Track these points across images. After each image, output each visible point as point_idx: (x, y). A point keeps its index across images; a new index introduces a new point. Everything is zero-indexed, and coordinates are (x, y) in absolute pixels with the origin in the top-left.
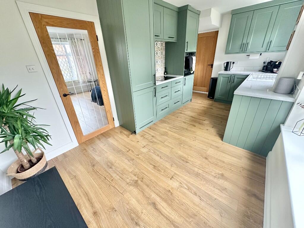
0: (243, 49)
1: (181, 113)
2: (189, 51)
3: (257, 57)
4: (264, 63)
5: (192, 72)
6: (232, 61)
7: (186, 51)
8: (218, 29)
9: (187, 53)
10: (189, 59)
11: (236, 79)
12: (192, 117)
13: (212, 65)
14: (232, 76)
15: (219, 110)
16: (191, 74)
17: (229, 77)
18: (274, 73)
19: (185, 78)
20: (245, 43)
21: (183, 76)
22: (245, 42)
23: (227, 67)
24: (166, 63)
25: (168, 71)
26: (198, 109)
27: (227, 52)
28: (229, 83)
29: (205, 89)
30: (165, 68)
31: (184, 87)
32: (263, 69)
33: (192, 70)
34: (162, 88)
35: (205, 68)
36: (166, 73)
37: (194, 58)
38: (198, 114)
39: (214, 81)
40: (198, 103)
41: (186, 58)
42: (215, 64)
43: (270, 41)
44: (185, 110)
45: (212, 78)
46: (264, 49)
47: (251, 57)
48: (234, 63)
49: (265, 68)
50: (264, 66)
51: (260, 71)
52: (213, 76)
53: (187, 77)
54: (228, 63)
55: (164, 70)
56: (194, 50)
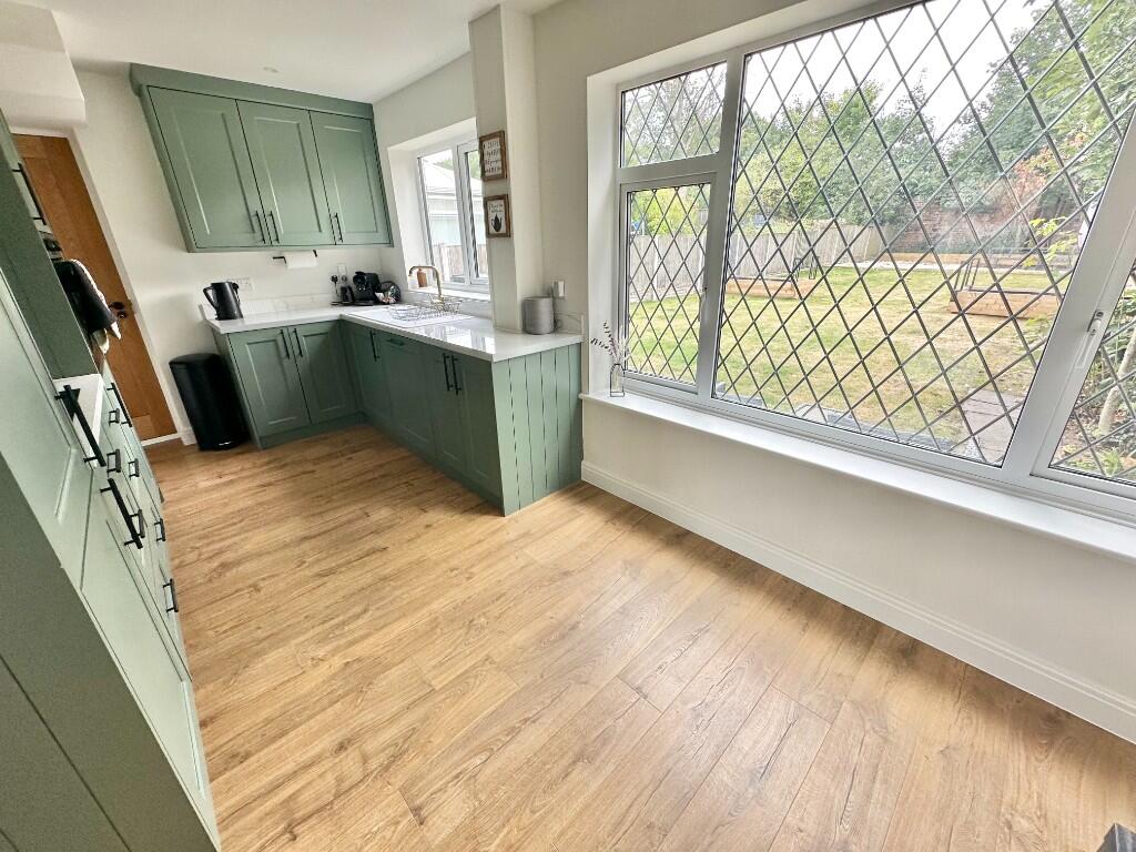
0: (264, 233)
4: (334, 279)
14: (285, 331)
17: (275, 341)
20: (261, 213)
21: (100, 377)
23: (225, 303)
32: (345, 297)
43: (333, 215)
45: (175, 362)
46: (326, 236)
48: (236, 287)
49: (347, 295)
50: (343, 290)
51: (334, 304)
54: (219, 289)
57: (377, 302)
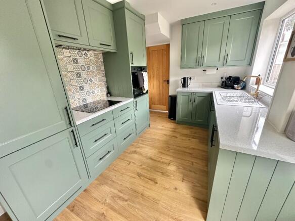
0: (199, 63)
1: (135, 152)
2: (136, 64)
3: (214, 72)
4: (222, 78)
5: (145, 92)
6: (189, 76)
7: (131, 65)
8: (169, 42)
9: (134, 68)
10: (137, 75)
11: (197, 98)
12: (151, 158)
13: (168, 81)
14: (192, 94)
15: (184, 138)
16: (143, 94)
17: (189, 96)
18: (236, 89)
19: (135, 100)
20: (200, 57)
21: (132, 99)
22: (200, 55)
23: (185, 83)
24: (107, 81)
25: (113, 91)
26: (158, 140)
27: (182, 67)
28: (190, 103)
29: (165, 107)
30: (108, 88)
31: (136, 112)
32: (222, 85)
33: (144, 90)
34: (93, 125)
35: (161, 85)
36: (109, 95)
37: (145, 74)
38: (160, 150)
39: (173, 100)
40: (157, 129)
41: (133, 74)
42: (171, 80)
43: (226, 54)
44: (141, 145)
45: (170, 96)
46: (221, 63)
47: (207, 73)
48: (190, 78)
49: (224, 84)
50: (223, 82)
51: (219, 87)
52: (171, 93)
53: (139, 99)
54: (184, 79)
55: (105, 90)
56: (144, 64)
57: (233, 88)
